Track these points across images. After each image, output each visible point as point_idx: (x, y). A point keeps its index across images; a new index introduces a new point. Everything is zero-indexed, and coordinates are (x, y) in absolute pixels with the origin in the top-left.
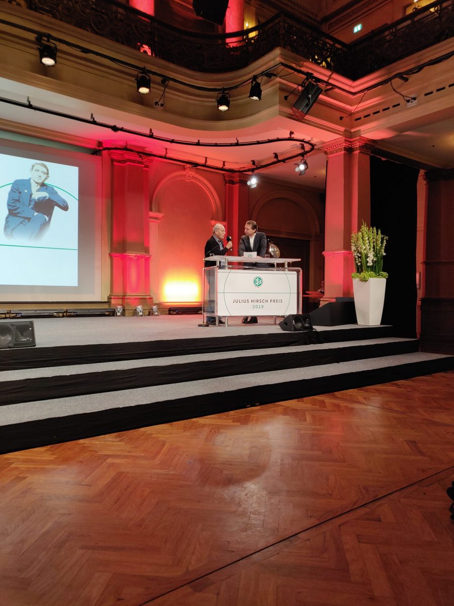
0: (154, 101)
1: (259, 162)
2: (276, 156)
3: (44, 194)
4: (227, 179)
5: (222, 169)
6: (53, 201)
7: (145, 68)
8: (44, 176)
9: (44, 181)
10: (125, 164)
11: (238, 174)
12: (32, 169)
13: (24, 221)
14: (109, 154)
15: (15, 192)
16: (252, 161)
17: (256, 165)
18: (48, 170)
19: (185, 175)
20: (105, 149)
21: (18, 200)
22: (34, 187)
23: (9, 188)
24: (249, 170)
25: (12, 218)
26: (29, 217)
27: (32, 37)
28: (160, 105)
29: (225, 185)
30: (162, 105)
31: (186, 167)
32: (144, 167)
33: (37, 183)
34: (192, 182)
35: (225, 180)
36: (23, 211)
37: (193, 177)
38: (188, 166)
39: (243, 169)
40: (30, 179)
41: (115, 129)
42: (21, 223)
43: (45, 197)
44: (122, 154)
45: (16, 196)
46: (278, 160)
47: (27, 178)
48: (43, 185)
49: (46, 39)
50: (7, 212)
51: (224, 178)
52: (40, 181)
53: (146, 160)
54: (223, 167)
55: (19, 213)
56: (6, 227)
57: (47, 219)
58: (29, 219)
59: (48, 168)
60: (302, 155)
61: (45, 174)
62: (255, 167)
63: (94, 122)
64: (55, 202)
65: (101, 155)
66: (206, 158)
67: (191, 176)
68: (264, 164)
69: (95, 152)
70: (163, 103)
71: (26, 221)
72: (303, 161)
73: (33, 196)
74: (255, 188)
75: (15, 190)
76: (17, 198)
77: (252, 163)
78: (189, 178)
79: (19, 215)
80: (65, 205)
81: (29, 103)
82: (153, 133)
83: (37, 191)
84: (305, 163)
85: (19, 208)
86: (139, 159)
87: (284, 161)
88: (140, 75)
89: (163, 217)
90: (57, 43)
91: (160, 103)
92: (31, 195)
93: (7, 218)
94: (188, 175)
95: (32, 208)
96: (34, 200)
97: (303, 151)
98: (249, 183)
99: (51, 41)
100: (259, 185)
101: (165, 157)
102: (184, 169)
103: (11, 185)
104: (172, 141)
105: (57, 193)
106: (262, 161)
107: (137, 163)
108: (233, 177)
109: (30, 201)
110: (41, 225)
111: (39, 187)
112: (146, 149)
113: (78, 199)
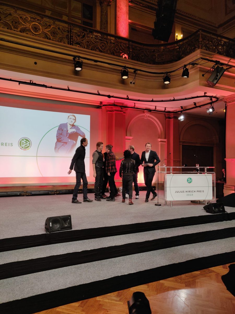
0: (130, 82)
1: (185, 107)
2: (195, 104)
3: (74, 130)
4: (167, 116)
5: (164, 112)
6: (78, 133)
7: (125, 66)
8: (74, 121)
9: (74, 123)
10: (114, 112)
11: (173, 113)
12: (68, 118)
13: (64, 144)
14: (105, 108)
15: (60, 130)
16: (181, 107)
17: (183, 108)
18: (75, 118)
19: (144, 116)
20: (104, 105)
21: (61, 134)
22: (69, 127)
23: (57, 128)
24: (179, 112)
25: (58, 143)
26: (66, 142)
27: (71, 58)
28: (133, 83)
29: (166, 119)
30: (134, 83)
31: (145, 111)
32: (123, 113)
33: (70, 125)
34: (148, 119)
35: (166, 117)
36: (64, 139)
37: (148, 116)
38: (146, 111)
39: (176, 111)
40: (67, 123)
41: (109, 96)
42: (63, 145)
43: (74, 132)
44: (112, 107)
45: (60, 132)
46: (196, 106)
47: (66, 123)
48: (73, 126)
49: (78, 58)
50: (56, 140)
51: (165, 116)
52: (72, 124)
53: (124, 109)
54: (164, 111)
55: (62, 140)
56: (55, 148)
57: (75, 142)
58: (66, 143)
59: (76, 116)
60: (211, 103)
61: (74, 120)
62: (183, 110)
63: (99, 94)
64: (79, 134)
65: (102, 109)
66: (156, 106)
67: (147, 116)
68: (188, 108)
69: (98, 107)
70: (134, 82)
71: (65, 144)
72: (211, 107)
73: (68, 132)
74: (183, 121)
75: (60, 129)
76: (61, 133)
77: (181, 108)
78: (146, 117)
79: (62, 141)
80: (84, 135)
81: (69, 88)
82: (128, 97)
83: (70, 129)
84: (213, 108)
85: (61, 138)
86: (120, 109)
87: (200, 106)
88: (123, 70)
89: (132, 138)
90: (83, 60)
91: (133, 82)
92: (67, 131)
93: (56, 143)
94: (146, 115)
95: (68, 138)
96: (69, 133)
97: (211, 101)
98: (179, 119)
99: (80, 59)
100: (185, 119)
101: (134, 108)
102: (144, 112)
103: (58, 127)
104: (139, 100)
105: (80, 129)
106: (187, 106)
107: (120, 111)
108: (170, 115)
109: (67, 134)
110: (72, 145)
111: (71, 126)
112: (124, 104)
113: (90, 131)
